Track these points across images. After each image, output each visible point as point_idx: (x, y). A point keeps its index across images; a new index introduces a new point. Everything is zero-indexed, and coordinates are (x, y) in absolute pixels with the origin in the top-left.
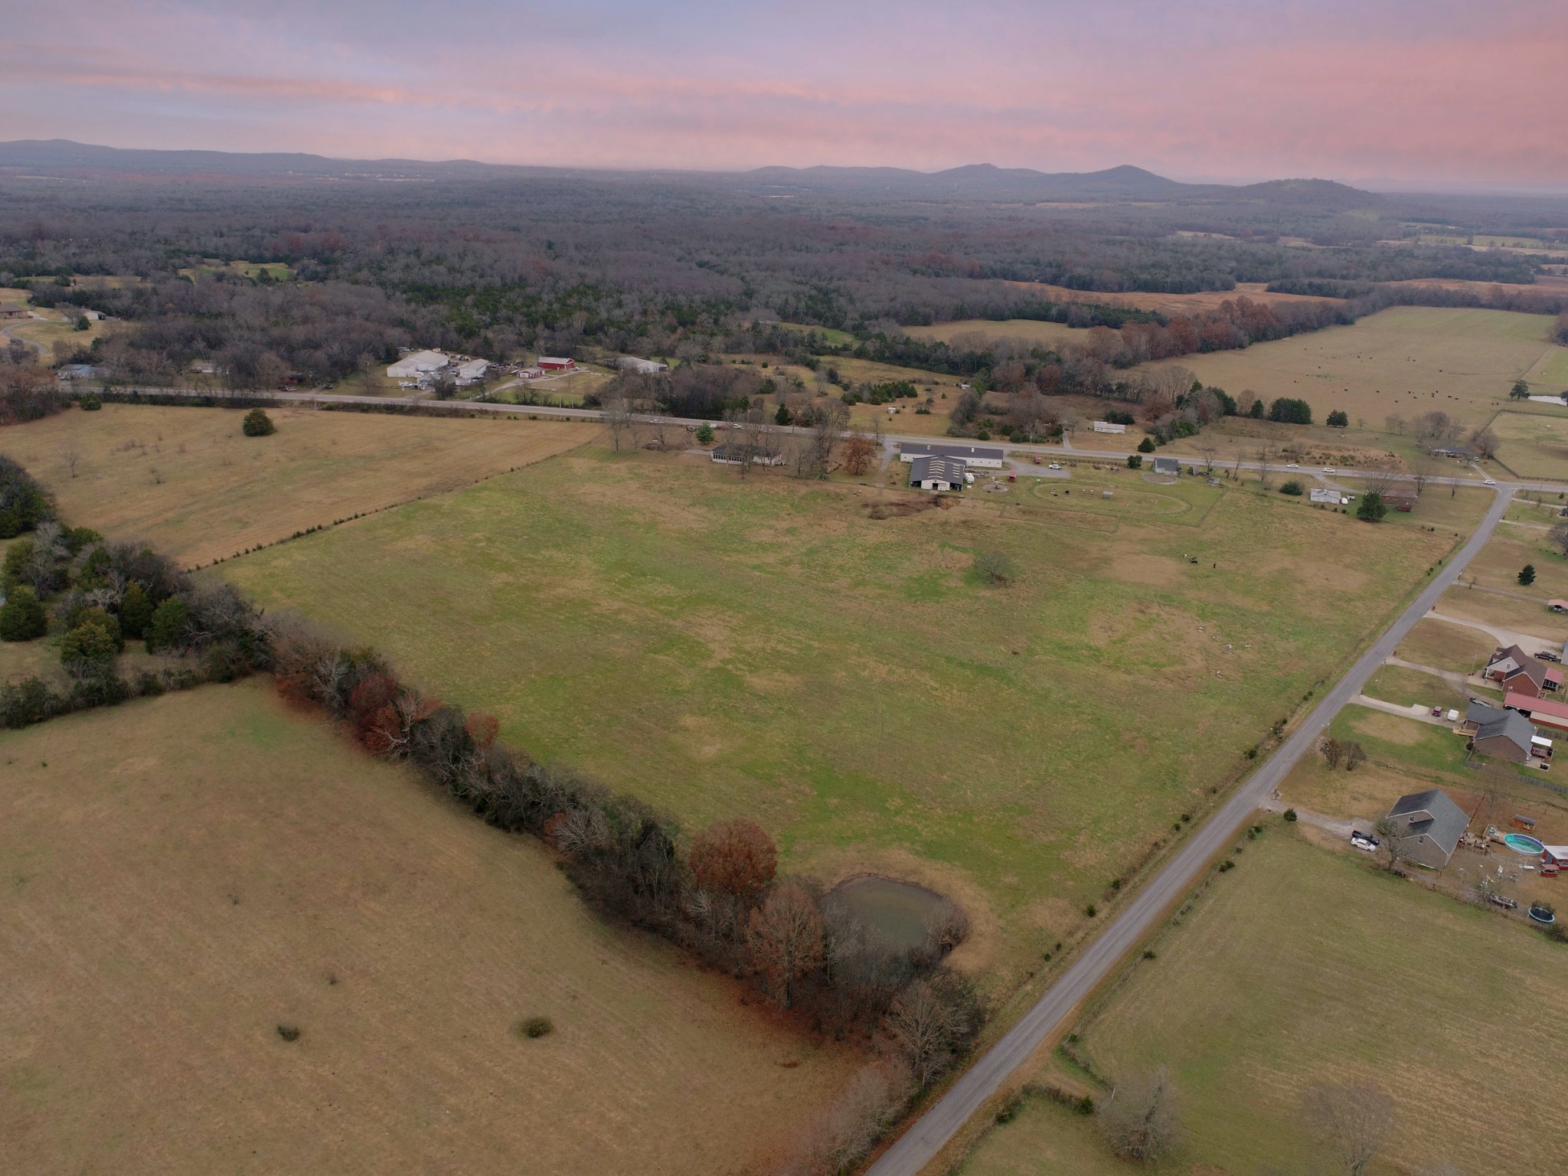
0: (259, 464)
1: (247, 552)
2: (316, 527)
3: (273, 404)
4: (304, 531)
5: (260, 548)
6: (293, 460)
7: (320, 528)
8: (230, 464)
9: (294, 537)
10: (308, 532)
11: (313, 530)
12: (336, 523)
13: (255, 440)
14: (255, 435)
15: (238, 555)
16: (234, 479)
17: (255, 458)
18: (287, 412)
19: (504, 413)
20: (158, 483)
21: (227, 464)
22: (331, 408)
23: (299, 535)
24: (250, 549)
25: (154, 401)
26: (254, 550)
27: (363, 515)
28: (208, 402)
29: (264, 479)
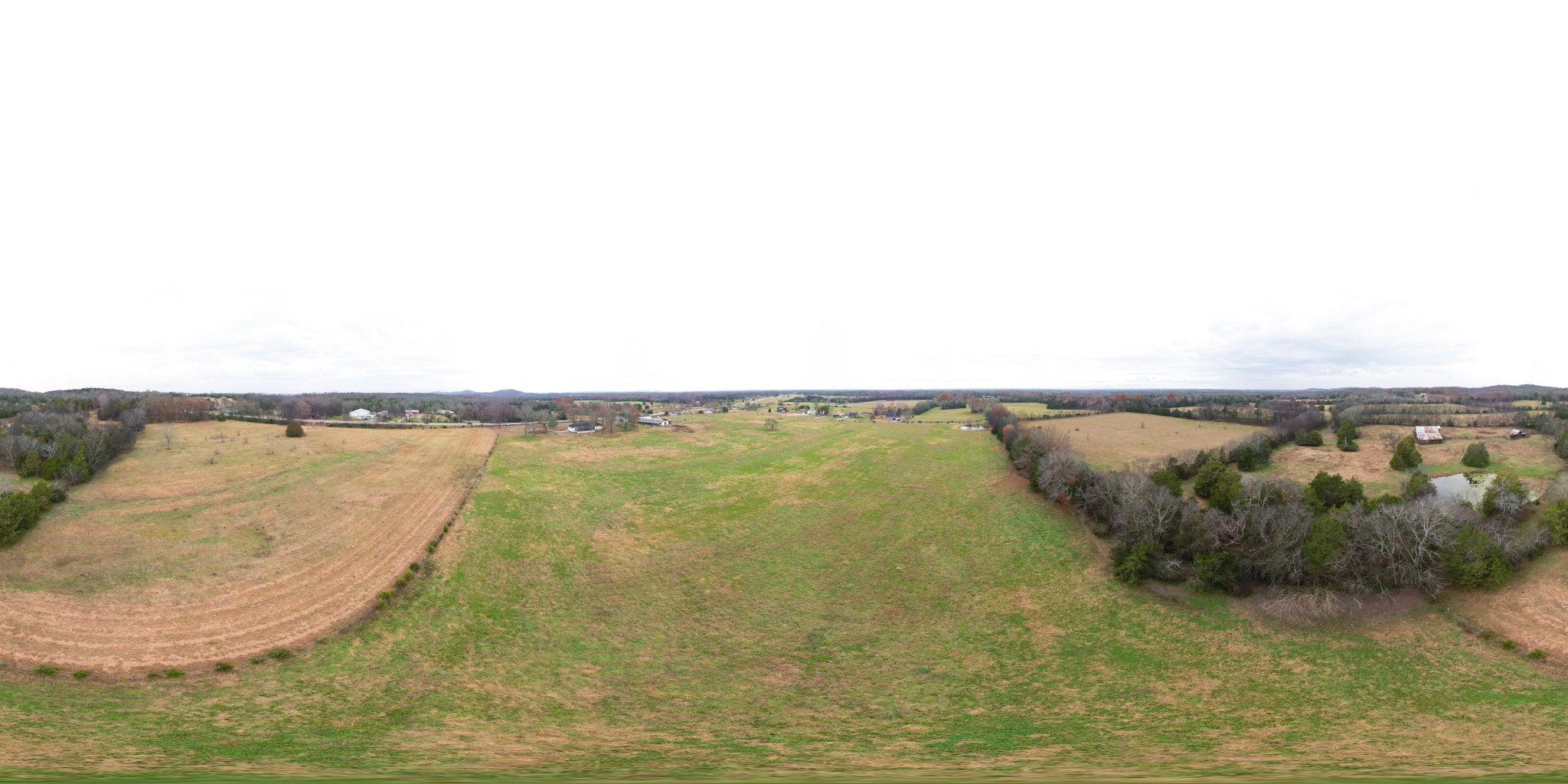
0: (294, 455)
3: (304, 424)
6: (319, 453)
8: (273, 454)
13: (292, 439)
14: (293, 436)
16: (272, 467)
17: (291, 450)
18: (308, 427)
20: (212, 463)
21: (270, 453)
22: (332, 425)
25: (249, 420)
28: (271, 422)
29: (298, 469)
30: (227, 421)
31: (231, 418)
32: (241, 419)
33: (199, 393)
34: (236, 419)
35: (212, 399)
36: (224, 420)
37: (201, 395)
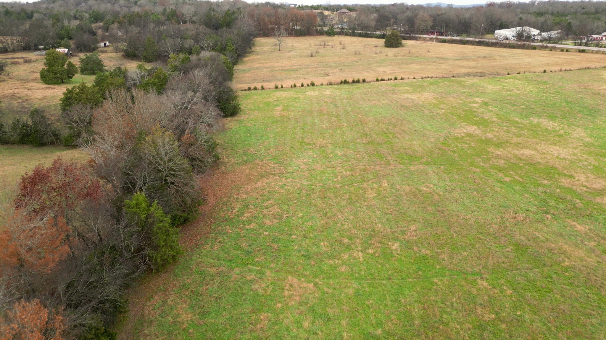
1: (302, 85)
2: (361, 80)
4: (350, 80)
5: (313, 85)
7: (364, 81)
9: (341, 83)
10: (354, 82)
11: (358, 81)
12: (377, 80)
13: (386, 48)
14: (389, 46)
15: (295, 86)
18: (419, 42)
19: (559, 48)
22: (445, 41)
23: (346, 82)
24: (305, 85)
26: (308, 85)
27: (402, 79)
30: (336, 36)
31: (342, 33)
32: (353, 34)
33: (310, 4)
34: (347, 34)
35: (326, 13)
36: (334, 35)
37: (313, 7)
